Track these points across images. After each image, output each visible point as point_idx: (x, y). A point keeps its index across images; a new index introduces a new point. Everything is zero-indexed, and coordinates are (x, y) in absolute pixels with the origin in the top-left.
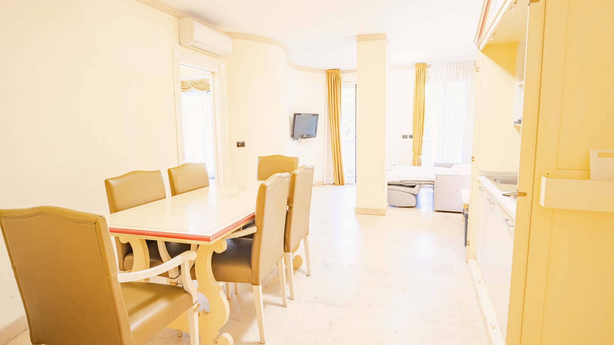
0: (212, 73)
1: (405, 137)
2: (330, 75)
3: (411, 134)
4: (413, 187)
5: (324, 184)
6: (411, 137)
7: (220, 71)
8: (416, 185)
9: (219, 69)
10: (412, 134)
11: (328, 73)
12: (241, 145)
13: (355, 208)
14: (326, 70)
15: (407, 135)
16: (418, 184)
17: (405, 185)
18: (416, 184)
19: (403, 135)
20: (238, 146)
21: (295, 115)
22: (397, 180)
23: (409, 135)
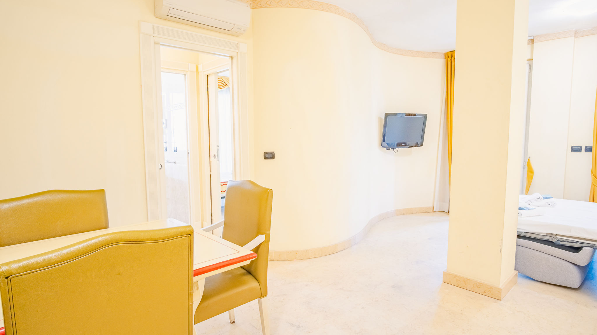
0: (231, 58)
1: (576, 149)
2: (449, 59)
3: (590, 144)
4: (577, 250)
5: (435, 210)
6: (589, 149)
7: (239, 53)
8: (583, 247)
9: (237, 51)
10: (591, 146)
11: (447, 56)
12: (269, 156)
13: (444, 272)
14: (445, 53)
15: (581, 147)
16: (589, 245)
17: (557, 243)
18: (584, 245)
19: (572, 147)
20: (265, 158)
21: (387, 115)
22: (541, 231)
23: (586, 147)
